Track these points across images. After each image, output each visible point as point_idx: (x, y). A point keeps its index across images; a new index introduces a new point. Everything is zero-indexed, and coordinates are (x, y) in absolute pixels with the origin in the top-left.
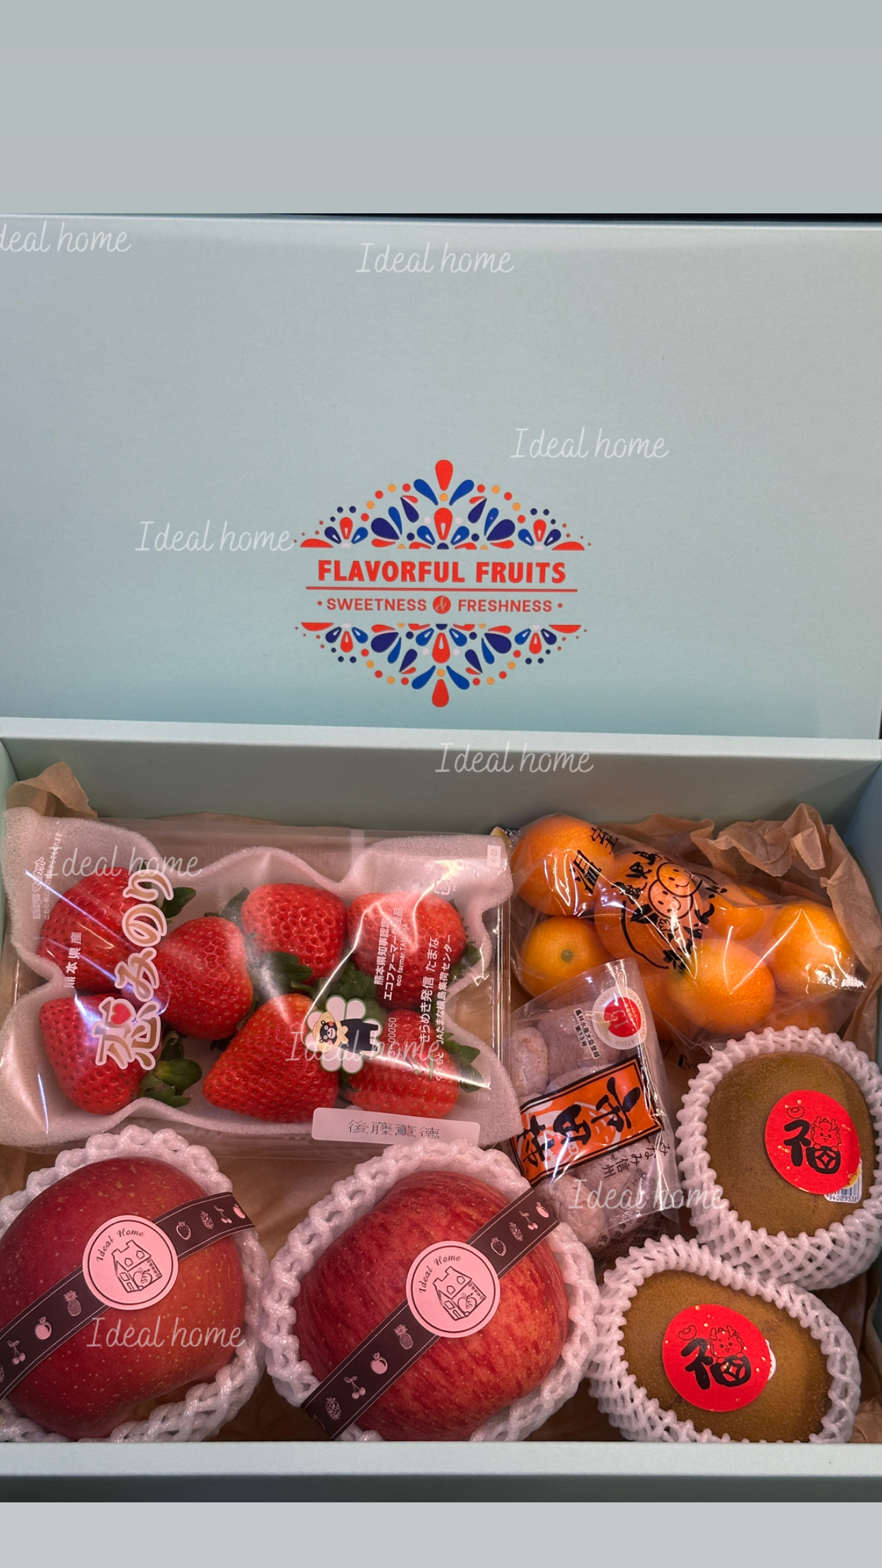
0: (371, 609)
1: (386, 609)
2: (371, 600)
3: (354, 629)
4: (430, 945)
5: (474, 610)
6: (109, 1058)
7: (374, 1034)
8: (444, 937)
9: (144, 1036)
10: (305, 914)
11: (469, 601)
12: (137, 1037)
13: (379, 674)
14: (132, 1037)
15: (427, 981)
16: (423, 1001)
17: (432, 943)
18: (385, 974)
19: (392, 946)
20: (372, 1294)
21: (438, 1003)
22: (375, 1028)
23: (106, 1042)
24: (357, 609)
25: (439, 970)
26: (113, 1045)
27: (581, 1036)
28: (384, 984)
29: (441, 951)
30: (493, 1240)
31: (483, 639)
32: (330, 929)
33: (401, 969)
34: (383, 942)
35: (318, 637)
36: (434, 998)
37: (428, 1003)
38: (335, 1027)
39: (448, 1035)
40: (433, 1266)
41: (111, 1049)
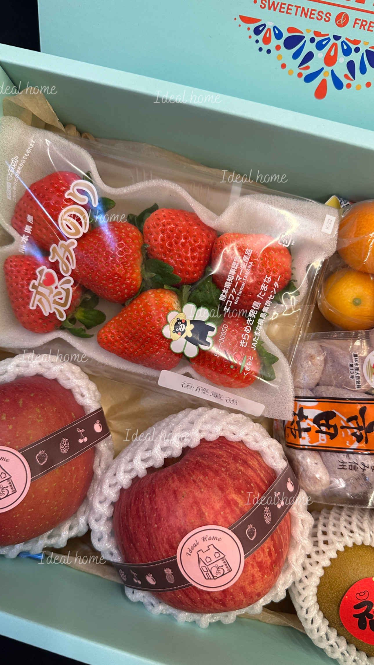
0: (290, 14)
1: (301, 16)
2: (292, 6)
3: (275, 27)
4: (265, 280)
5: (364, 29)
6: (38, 306)
7: (211, 334)
8: (276, 276)
9: (61, 299)
10: (186, 238)
11: (363, 21)
12: (57, 298)
13: (284, 66)
14: (54, 297)
15: (256, 304)
16: (249, 317)
17: (267, 279)
18: (228, 295)
19: (238, 276)
20: (155, 541)
21: (260, 320)
22: (212, 329)
23: (37, 295)
24: (280, 11)
25: (266, 298)
26: (41, 299)
27: (352, 371)
28: (226, 301)
29: (271, 285)
30: (249, 527)
31: (363, 54)
32: (199, 253)
33: (240, 293)
34: (232, 272)
35: (249, 29)
36: (258, 317)
37: (252, 319)
38: (185, 323)
39: (261, 342)
40: (201, 541)
41: (40, 301)
